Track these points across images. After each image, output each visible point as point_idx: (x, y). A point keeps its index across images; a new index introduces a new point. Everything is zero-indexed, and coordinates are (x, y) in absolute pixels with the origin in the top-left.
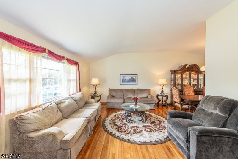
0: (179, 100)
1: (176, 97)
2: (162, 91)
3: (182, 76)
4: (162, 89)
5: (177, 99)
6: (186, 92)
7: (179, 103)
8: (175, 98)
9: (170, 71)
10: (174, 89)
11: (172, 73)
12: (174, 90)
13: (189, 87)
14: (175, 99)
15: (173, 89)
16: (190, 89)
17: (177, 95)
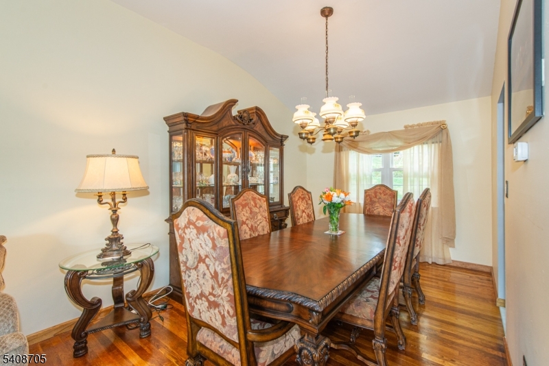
0: (232, 322)
1: (207, 290)
2: (115, 239)
3: (218, 150)
4: (115, 221)
5: (213, 305)
6: (244, 223)
7: (235, 338)
8: (202, 295)
9: (166, 119)
10: (190, 223)
11: (172, 134)
12: (191, 233)
13: (254, 199)
14: (202, 305)
15: (181, 221)
16: (256, 206)
17: (215, 276)
